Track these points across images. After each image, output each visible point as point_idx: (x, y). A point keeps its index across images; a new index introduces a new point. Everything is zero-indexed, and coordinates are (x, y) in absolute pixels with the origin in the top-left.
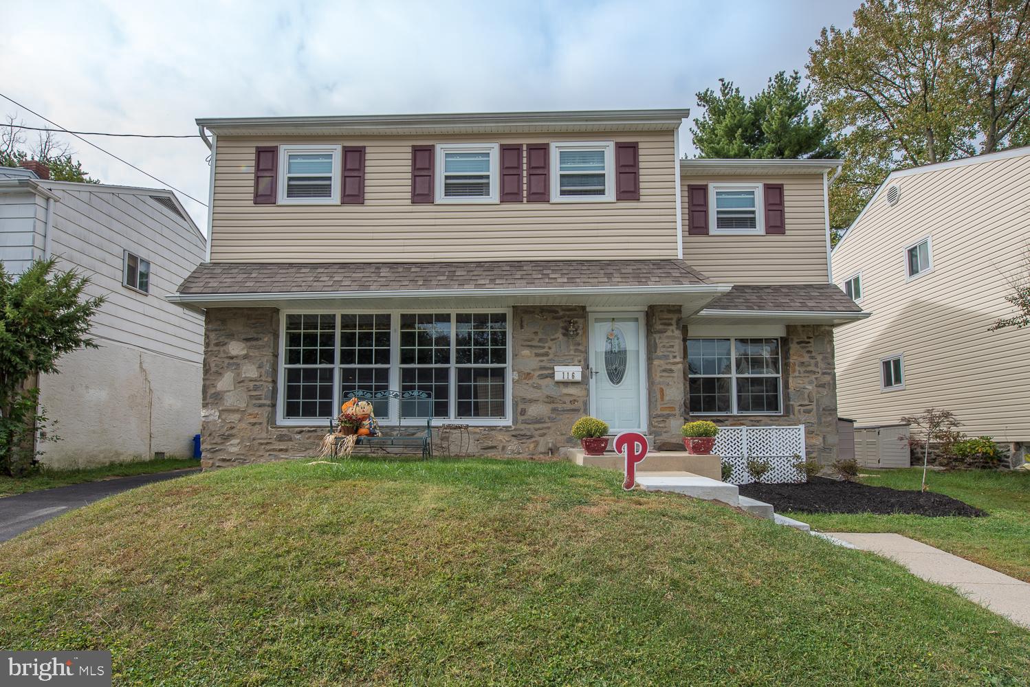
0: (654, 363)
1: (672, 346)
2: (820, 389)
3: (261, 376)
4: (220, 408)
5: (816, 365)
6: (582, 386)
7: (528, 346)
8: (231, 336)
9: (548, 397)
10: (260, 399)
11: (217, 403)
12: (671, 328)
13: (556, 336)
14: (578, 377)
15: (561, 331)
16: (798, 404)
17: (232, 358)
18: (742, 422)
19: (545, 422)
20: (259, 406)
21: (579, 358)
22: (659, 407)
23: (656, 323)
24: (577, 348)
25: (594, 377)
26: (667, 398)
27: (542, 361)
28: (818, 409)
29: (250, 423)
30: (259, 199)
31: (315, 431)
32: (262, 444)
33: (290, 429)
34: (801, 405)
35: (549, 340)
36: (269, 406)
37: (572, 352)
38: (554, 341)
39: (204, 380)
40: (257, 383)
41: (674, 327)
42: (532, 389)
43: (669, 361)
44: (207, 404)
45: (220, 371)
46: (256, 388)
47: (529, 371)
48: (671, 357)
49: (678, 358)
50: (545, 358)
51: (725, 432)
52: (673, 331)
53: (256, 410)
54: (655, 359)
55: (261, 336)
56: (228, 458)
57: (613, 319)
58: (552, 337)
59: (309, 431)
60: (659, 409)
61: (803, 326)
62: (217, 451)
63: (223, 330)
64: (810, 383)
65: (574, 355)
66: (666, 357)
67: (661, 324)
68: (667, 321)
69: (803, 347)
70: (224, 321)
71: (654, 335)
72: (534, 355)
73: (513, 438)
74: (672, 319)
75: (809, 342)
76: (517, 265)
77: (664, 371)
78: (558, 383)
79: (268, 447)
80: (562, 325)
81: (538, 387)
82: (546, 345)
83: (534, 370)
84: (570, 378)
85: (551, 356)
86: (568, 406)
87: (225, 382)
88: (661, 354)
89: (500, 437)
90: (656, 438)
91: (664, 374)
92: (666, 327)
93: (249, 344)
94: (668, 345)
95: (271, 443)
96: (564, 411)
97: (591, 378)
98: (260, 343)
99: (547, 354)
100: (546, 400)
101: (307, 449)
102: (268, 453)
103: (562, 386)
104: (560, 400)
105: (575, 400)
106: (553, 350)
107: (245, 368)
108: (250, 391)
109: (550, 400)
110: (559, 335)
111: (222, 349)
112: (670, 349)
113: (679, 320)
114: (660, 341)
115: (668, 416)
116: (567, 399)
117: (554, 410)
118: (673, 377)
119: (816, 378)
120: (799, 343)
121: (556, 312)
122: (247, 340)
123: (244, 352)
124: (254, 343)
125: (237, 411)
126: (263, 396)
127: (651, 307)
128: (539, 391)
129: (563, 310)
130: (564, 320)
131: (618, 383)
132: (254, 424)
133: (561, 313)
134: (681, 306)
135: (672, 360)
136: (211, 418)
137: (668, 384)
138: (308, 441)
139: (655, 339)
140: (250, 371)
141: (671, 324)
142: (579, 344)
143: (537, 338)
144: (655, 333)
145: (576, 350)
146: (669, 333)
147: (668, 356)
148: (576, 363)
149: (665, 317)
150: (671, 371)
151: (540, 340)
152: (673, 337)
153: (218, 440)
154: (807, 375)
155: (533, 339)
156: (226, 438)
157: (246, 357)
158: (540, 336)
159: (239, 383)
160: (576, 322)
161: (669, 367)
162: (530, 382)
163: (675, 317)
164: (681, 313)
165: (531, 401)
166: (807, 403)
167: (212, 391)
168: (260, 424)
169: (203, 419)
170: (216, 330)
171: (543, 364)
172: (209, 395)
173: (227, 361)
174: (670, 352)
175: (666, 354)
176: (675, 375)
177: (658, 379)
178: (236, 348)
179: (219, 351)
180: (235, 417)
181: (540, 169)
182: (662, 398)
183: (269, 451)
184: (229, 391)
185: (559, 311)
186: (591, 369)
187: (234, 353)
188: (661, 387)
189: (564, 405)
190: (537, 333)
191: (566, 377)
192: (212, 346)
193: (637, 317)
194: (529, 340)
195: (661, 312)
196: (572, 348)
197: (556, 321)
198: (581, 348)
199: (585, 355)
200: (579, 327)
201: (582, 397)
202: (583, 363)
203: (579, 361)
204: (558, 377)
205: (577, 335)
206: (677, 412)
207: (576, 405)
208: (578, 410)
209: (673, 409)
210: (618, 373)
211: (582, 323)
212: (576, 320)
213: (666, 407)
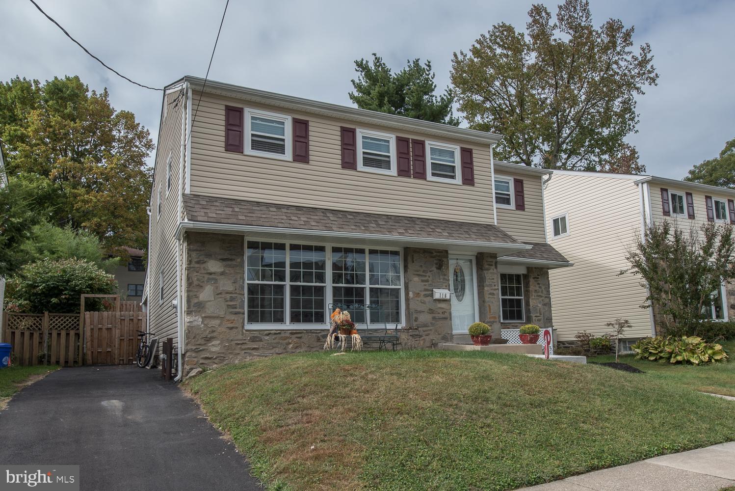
0: (485, 289)
1: (493, 279)
2: (544, 307)
3: (236, 289)
4: (203, 315)
5: (542, 292)
6: (449, 302)
7: (417, 275)
8: (209, 256)
9: (430, 309)
10: (236, 308)
11: (200, 311)
12: (492, 267)
14: (448, 297)
15: (435, 266)
16: (534, 315)
17: (211, 274)
18: (508, 326)
19: (429, 326)
20: (235, 314)
21: (446, 284)
22: (488, 316)
23: (485, 264)
24: (444, 277)
25: (452, 296)
26: (492, 311)
27: (425, 285)
28: (544, 319)
29: (228, 327)
30: (230, 147)
31: (280, 333)
32: (238, 344)
33: (261, 332)
34: (536, 316)
35: (429, 271)
36: (243, 314)
37: (442, 280)
38: (432, 272)
40: (233, 296)
42: (420, 304)
43: (492, 288)
44: (191, 311)
45: (201, 284)
46: (232, 299)
47: (418, 292)
48: (494, 285)
49: (496, 286)
50: (426, 283)
51: (506, 332)
52: (493, 269)
53: (233, 317)
54: (485, 286)
55: (233, 257)
56: (210, 356)
57: (457, 259)
58: (431, 270)
59: (275, 334)
60: (488, 318)
61: (535, 268)
62: (201, 350)
63: (203, 250)
64: (540, 303)
65: (443, 282)
66: (491, 285)
67: (487, 265)
68: (489, 263)
69: (535, 281)
70: (203, 243)
72: (420, 281)
73: (411, 337)
74: (492, 262)
75: (538, 278)
76: (412, 220)
77: (490, 294)
78: (435, 300)
79: (243, 347)
80: (435, 262)
81: (424, 303)
82: (427, 274)
83: (421, 291)
84: (444, 297)
85: (430, 283)
86: (442, 316)
87: (206, 294)
88: (488, 283)
91: (490, 296)
92: (490, 267)
93: (224, 263)
94: (491, 278)
95: (246, 343)
96: (439, 319)
98: (234, 263)
99: (427, 281)
100: (429, 311)
101: (274, 347)
102: (243, 352)
103: (437, 302)
104: (437, 312)
105: (445, 312)
106: (431, 278)
107: (222, 282)
108: (227, 301)
109: (431, 311)
110: (434, 268)
111: (202, 266)
112: (492, 281)
113: (496, 263)
114: (487, 275)
115: (494, 322)
116: (440, 311)
117: (434, 318)
118: (495, 298)
119: (542, 300)
120: (534, 278)
121: (432, 253)
122: (223, 260)
123: (221, 270)
124: (229, 263)
125: (217, 317)
126: (238, 306)
127: (481, 254)
128: (425, 305)
129: (436, 252)
130: (436, 259)
131: (461, 301)
132: (231, 328)
133: (435, 254)
134: (497, 254)
135: (494, 288)
136: (195, 323)
137: (493, 303)
138: (274, 341)
139: (484, 274)
140: (226, 285)
141: (492, 265)
142: (445, 275)
143: (422, 270)
144: (485, 270)
145: (444, 279)
146: (491, 271)
148: (444, 287)
149: (489, 260)
150: (493, 294)
151: (424, 271)
152: (493, 273)
153: (202, 342)
154: (538, 298)
155: (420, 270)
156: (208, 340)
157: (222, 274)
158: (424, 268)
159: (218, 294)
160: (444, 260)
161: (492, 292)
162: (419, 299)
163: (494, 261)
164: (496, 259)
165: (420, 312)
166: (538, 315)
167: (196, 300)
168: (237, 328)
169: (188, 324)
170: (196, 250)
171: (426, 287)
172: (192, 304)
173: (207, 276)
175: (491, 283)
177: (487, 299)
178: (214, 266)
179: (200, 268)
180: (215, 322)
181: (420, 157)
182: (490, 311)
183: (245, 349)
184: (210, 301)
185: (434, 252)
187: (212, 270)
188: (489, 304)
189: (439, 315)
190: (421, 266)
191: (441, 297)
192: (193, 263)
193: (471, 258)
194: (418, 271)
195: (487, 257)
196: (442, 277)
197: (432, 259)
198: (446, 277)
199: (448, 282)
200: (444, 264)
201: (449, 309)
202: (448, 287)
203: (446, 286)
204: (436, 296)
205: (443, 268)
206: (497, 320)
207: (446, 315)
208: (447, 318)
209: (495, 318)
210: (461, 295)
211: (446, 261)
212: (442, 259)
213: (492, 317)
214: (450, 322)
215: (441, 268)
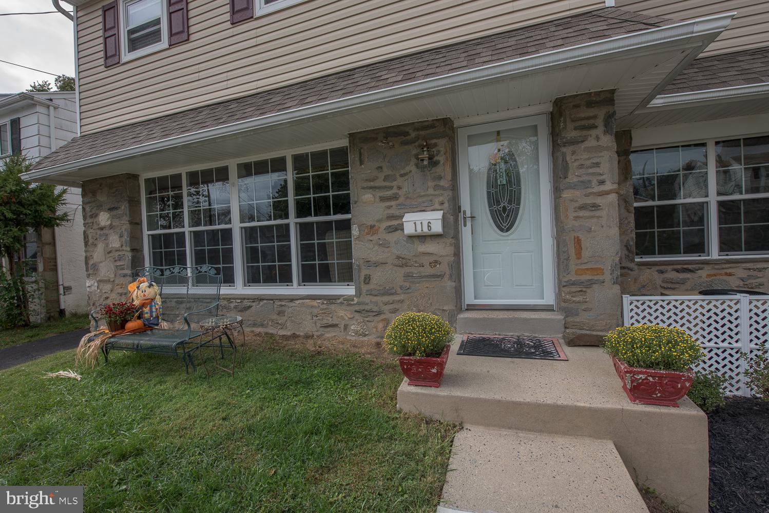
0: (566, 195)
1: (597, 165)
3: (122, 246)
4: (98, 279)
6: (444, 239)
7: (371, 188)
8: (100, 207)
9: (398, 257)
10: (123, 269)
11: (96, 274)
12: (593, 132)
13: (407, 169)
14: (437, 228)
15: (414, 161)
17: (102, 229)
19: (395, 294)
20: (124, 276)
21: (441, 199)
22: (573, 268)
23: (565, 128)
24: (437, 183)
25: (469, 224)
26: (586, 254)
27: (389, 207)
29: (118, 293)
30: (110, 62)
35: (398, 176)
36: (130, 276)
37: (431, 191)
38: (406, 177)
39: (86, 251)
40: (120, 253)
41: (600, 131)
42: (377, 247)
43: (590, 190)
44: (89, 275)
45: (96, 242)
46: (120, 258)
47: (372, 223)
48: (594, 182)
49: (608, 182)
50: (393, 203)
52: (598, 139)
53: (122, 280)
54: (567, 188)
55: (119, 204)
57: (498, 133)
58: (402, 172)
60: (573, 273)
63: (94, 202)
65: (435, 195)
66: (585, 184)
67: (575, 129)
68: (586, 123)
70: (94, 193)
71: (564, 150)
72: (378, 199)
73: (357, 314)
74: (595, 117)
77: (582, 207)
78: (411, 237)
81: (385, 245)
82: (395, 184)
83: (380, 221)
84: (425, 229)
85: (401, 200)
86: (428, 271)
87: (98, 253)
88: (575, 180)
89: (342, 313)
90: (570, 319)
91: (583, 213)
92: (584, 133)
93: (111, 213)
94: (588, 163)
96: (422, 277)
97: (465, 225)
98: (119, 212)
99: (395, 197)
100: (396, 262)
103: (416, 241)
104: (416, 262)
105: (436, 262)
106: (405, 189)
107: (111, 238)
108: (116, 261)
109: (402, 262)
110: (412, 167)
111: (95, 220)
112: (591, 171)
113: (609, 117)
114: (574, 157)
115: (590, 283)
116: (426, 260)
117: (408, 276)
118: (598, 217)
121: (406, 133)
122: (110, 209)
123: (109, 222)
124: (114, 212)
125: (108, 281)
126: (126, 266)
127: (559, 103)
128: (386, 250)
130: (417, 144)
131: (508, 230)
132: (121, 294)
133: (413, 135)
134: (612, 92)
135: (597, 189)
136: (93, 288)
137: (589, 230)
139: (564, 155)
140: (115, 241)
141: (594, 127)
142: (440, 178)
143: (382, 176)
144: (565, 145)
145: (436, 187)
146: (591, 142)
147: (590, 181)
148: (437, 206)
149: (583, 116)
150: (595, 207)
151: (386, 178)
152: (599, 149)
155: (377, 178)
157: (111, 227)
158: (387, 171)
159: (108, 253)
160: (435, 145)
161: (589, 200)
162: (375, 238)
163: (601, 112)
164: (613, 105)
165: (377, 264)
167: (91, 262)
169: (88, 290)
170: (89, 202)
171: (391, 212)
172: (89, 266)
173: (99, 232)
174: (593, 174)
175: (585, 178)
176: (603, 213)
177: (572, 223)
178: (103, 218)
179: (93, 223)
180: (107, 287)
182: (579, 254)
184: (101, 262)
185: (411, 131)
186: (465, 212)
187: (103, 224)
188: (576, 234)
189: (422, 269)
190: (381, 168)
191: (419, 230)
192: (88, 218)
193: (536, 124)
194: (373, 180)
195: (576, 106)
196: (431, 184)
197: (406, 147)
198: (443, 183)
199: (450, 193)
200: (439, 152)
201: (447, 256)
202: (446, 205)
203: (442, 204)
204: (409, 229)
205: (436, 164)
206: (607, 276)
207: (438, 270)
208: (441, 276)
209: (599, 271)
210: (508, 216)
211: (442, 144)
212: (433, 141)
213: (587, 269)
214: (450, 285)
215: (433, 163)
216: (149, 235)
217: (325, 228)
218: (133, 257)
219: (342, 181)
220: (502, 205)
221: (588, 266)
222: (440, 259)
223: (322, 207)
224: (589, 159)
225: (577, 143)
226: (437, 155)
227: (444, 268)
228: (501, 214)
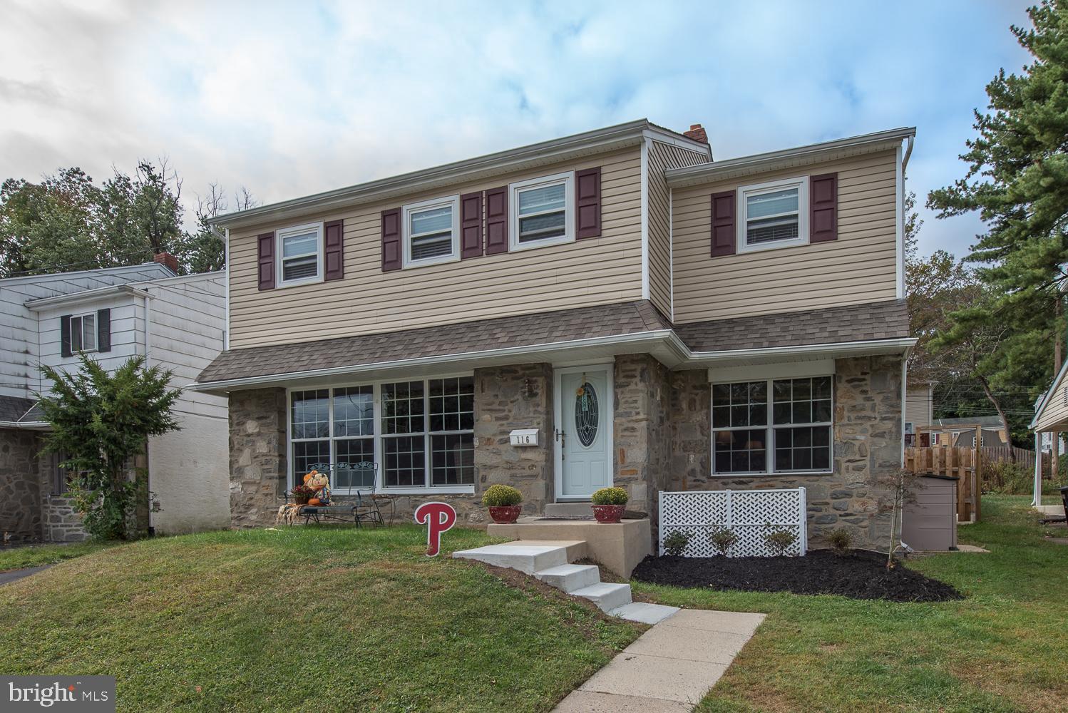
0: (616, 421)
1: (636, 402)
2: (876, 439)
3: (270, 451)
4: (243, 481)
5: (873, 409)
6: (539, 449)
7: (489, 410)
8: (248, 416)
9: (507, 462)
10: (270, 472)
11: (240, 477)
12: (634, 380)
13: (516, 398)
14: (533, 441)
15: (519, 393)
16: (846, 459)
17: (249, 435)
20: (270, 479)
21: (538, 420)
22: (619, 470)
23: (617, 376)
24: (536, 409)
25: (560, 439)
26: (628, 461)
27: (502, 425)
28: (873, 466)
29: (263, 494)
30: (262, 286)
32: (272, 513)
34: (849, 461)
35: (509, 402)
36: (276, 478)
37: (531, 415)
38: (515, 404)
39: (230, 456)
40: (268, 458)
41: (638, 379)
42: (492, 455)
43: (630, 418)
44: (233, 477)
45: (241, 448)
46: (267, 462)
47: (489, 437)
48: (634, 413)
49: (641, 414)
50: (505, 422)
52: (636, 384)
53: (268, 482)
54: (621, 416)
55: (269, 414)
56: (250, 525)
57: (584, 374)
58: (512, 399)
60: (620, 473)
61: (856, 359)
62: (241, 519)
63: (242, 411)
64: (864, 432)
65: (534, 418)
66: (629, 414)
67: (625, 377)
68: (630, 373)
69: (855, 387)
70: (242, 403)
71: (619, 390)
72: (494, 419)
73: (475, 505)
74: (635, 370)
75: (864, 380)
76: (473, 326)
77: (626, 430)
78: (516, 447)
80: (521, 385)
81: (498, 453)
82: (506, 408)
83: (494, 435)
84: (525, 442)
85: (510, 420)
86: (528, 472)
87: (244, 459)
88: (623, 411)
89: (463, 505)
91: (629, 433)
92: (629, 380)
93: (260, 422)
94: (630, 400)
96: (522, 477)
97: (557, 440)
98: (268, 421)
99: (506, 418)
100: (505, 466)
103: (520, 451)
104: (519, 466)
105: (533, 466)
106: (513, 412)
107: (258, 444)
108: (262, 465)
109: (510, 466)
110: (519, 397)
111: (241, 428)
112: (632, 405)
113: (643, 371)
114: (622, 396)
115: (630, 480)
116: (526, 465)
117: (513, 476)
118: (636, 436)
119: (872, 426)
120: (849, 381)
121: (516, 372)
122: (259, 419)
123: (257, 430)
124: (264, 421)
125: (254, 483)
126: (271, 469)
127: (616, 358)
128: (498, 457)
129: (523, 369)
130: (521, 380)
131: (589, 444)
132: (266, 495)
133: (521, 373)
135: (635, 418)
136: (237, 490)
137: (630, 445)
139: (617, 394)
140: (262, 447)
141: (635, 376)
142: (538, 405)
143: (497, 401)
144: (617, 387)
145: (535, 412)
146: (632, 387)
147: (631, 412)
148: (535, 425)
149: (628, 368)
150: (633, 429)
151: (501, 403)
152: (636, 391)
153: (242, 509)
154: (859, 422)
155: (493, 403)
156: (248, 507)
157: (259, 434)
158: (501, 398)
159: (255, 458)
160: (536, 381)
161: (630, 425)
162: (491, 448)
163: (639, 367)
165: (492, 467)
166: (858, 457)
167: (236, 466)
168: (271, 494)
169: (231, 491)
170: (236, 411)
171: (503, 428)
172: (234, 469)
173: (245, 438)
175: (628, 410)
176: (637, 433)
177: (618, 439)
178: (251, 427)
179: (239, 430)
180: (253, 489)
181: (499, 215)
182: (624, 461)
184: (248, 466)
185: (519, 370)
186: (557, 430)
187: (250, 431)
188: (622, 447)
189: (523, 471)
190: (497, 396)
191: (521, 442)
192: (234, 425)
193: (606, 370)
194: (491, 404)
195: (625, 362)
196: (532, 409)
197: (515, 381)
198: (540, 409)
199: (545, 416)
200: (538, 386)
201: (540, 461)
202: (541, 425)
203: (539, 424)
204: (514, 442)
205: (536, 395)
206: (639, 475)
207: (535, 471)
208: (536, 476)
209: (635, 472)
210: (589, 434)
211: (541, 381)
212: (534, 378)
213: (628, 471)
214: (541, 483)
215: (532, 394)
216: (293, 443)
217: (453, 440)
218: (280, 461)
219: (468, 404)
220: (586, 426)
221: (628, 469)
222: (536, 464)
223: (451, 423)
224: (631, 398)
225: (625, 386)
226: (536, 389)
227: (538, 470)
228: (585, 433)
